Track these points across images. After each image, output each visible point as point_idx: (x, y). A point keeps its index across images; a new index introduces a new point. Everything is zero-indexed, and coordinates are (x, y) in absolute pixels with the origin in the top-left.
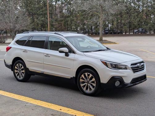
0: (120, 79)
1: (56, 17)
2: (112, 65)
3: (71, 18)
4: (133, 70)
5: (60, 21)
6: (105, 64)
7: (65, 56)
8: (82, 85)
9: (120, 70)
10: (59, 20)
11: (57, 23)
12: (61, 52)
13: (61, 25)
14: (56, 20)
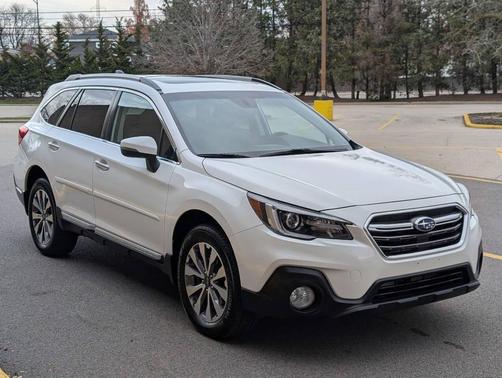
0: (316, 280)
1: (367, 33)
2: (282, 215)
3: (418, 36)
4: (380, 243)
5: (380, 44)
6: (260, 209)
7: (148, 169)
8: (191, 290)
9: (318, 242)
10: (376, 41)
11: (367, 54)
12: (129, 152)
13: (383, 61)
14: (367, 44)
